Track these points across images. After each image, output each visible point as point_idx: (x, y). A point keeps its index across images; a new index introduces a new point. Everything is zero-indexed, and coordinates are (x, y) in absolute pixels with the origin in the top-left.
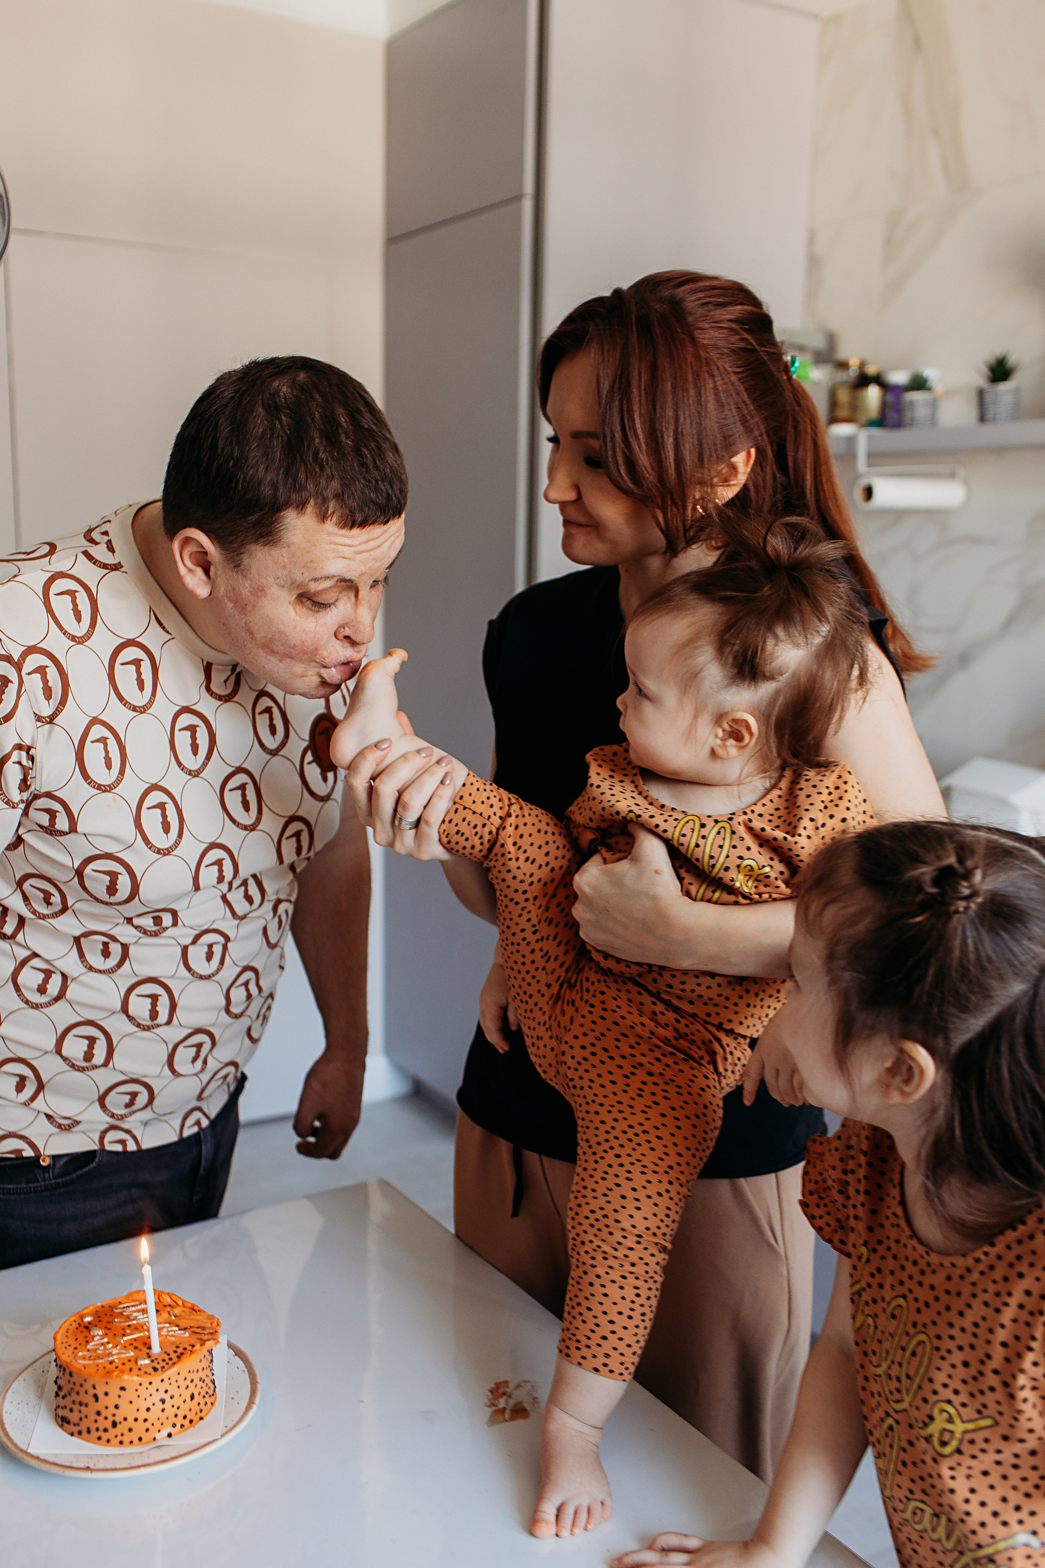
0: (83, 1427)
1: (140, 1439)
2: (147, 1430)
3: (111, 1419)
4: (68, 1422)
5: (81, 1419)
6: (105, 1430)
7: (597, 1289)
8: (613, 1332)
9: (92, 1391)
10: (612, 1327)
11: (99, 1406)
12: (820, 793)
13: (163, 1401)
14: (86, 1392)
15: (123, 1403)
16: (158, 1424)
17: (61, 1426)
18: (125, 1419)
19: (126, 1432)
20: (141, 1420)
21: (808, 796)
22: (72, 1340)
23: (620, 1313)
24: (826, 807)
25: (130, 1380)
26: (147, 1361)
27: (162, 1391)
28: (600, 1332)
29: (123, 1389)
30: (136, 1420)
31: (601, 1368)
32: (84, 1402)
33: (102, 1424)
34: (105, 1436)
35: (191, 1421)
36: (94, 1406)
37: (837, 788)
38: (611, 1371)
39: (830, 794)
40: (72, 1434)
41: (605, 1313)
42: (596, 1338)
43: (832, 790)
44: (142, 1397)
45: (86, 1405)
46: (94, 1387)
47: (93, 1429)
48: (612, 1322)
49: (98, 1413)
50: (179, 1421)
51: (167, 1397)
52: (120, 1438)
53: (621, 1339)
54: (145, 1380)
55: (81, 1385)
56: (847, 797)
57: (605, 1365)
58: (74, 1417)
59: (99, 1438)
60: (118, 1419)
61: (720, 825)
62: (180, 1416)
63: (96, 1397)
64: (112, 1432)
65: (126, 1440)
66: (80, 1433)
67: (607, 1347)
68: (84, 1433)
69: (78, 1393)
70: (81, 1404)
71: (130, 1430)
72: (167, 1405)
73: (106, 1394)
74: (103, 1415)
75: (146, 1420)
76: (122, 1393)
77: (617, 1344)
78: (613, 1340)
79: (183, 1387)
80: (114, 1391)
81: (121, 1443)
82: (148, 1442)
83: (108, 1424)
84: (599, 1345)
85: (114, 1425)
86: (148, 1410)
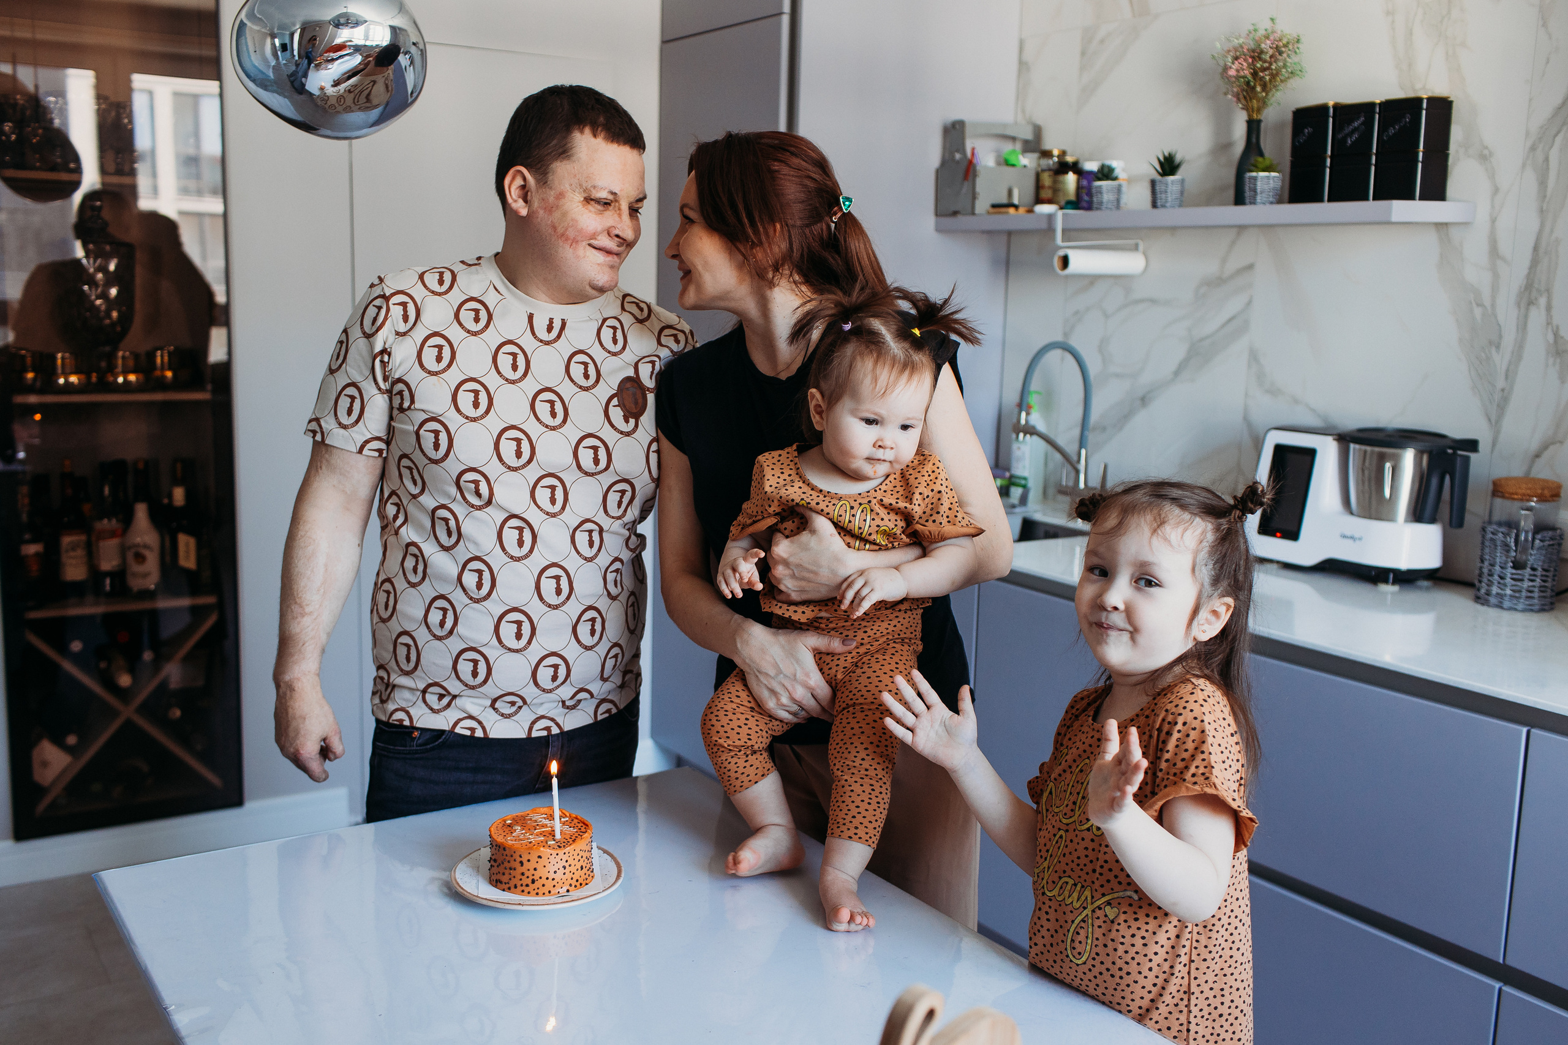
0: (512, 884)
1: (550, 892)
2: (554, 886)
3: (531, 878)
4: (501, 882)
5: (510, 879)
6: (527, 885)
7: (847, 788)
8: (859, 813)
9: (519, 859)
10: (858, 810)
11: (523, 869)
12: (923, 476)
13: (564, 867)
14: (515, 860)
15: (539, 867)
16: (561, 883)
17: (496, 886)
18: (541, 878)
19: (540, 886)
20: (550, 878)
21: (916, 478)
22: (501, 832)
23: (863, 801)
24: (928, 485)
25: (545, 851)
26: (553, 842)
27: (564, 860)
28: (851, 814)
29: (540, 857)
30: (547, 878)
31: (853, 836)
32: (513, 867)
33: (525, 881)
34: (527, 889)
35: (581, 884)
36: (520, 869)
37: (933, 472)
38: (860, 838)
39: (929, 476)
40: (504, 890)
41: (853, 802)
42: (849, 818)
43: (930, 473)
44: (552, 863)
45: (515, 869)
46: (521, 857)
47: (518, 885)
48: (858, 807)
49: (523, 874)
50: (574, 883)
51: (567, 865)
52: (536, 891)
53: (864, 817)
54: (554, 852)
55: (512, 856)
56: (940, 477)
57: (856, 834)
58: (505, 879)
59: (523, 891)
60: (536, 878)
61: (863, 506)
62: (575, 880)
63: (522, 863)
64: (532, 886)
65: (541, 893)
66: (509, 888)
67: (856, 822)
68: (513, 889)
69: (509, 862)
70: (511, 869)
71: (543, 885)
72: (567, 871)
73: (529, 861)
74: (526, 875)
75: (553, 879)
76: (539, 860)
77: (862, 820)
78: (859, 818)
79: (577, 860)
80: (534, 858)
81: (537, 894)
82: (555, 894)
83: (529, 881)
84: (851, 822)
85: (533, 881)
86: (555, 872)
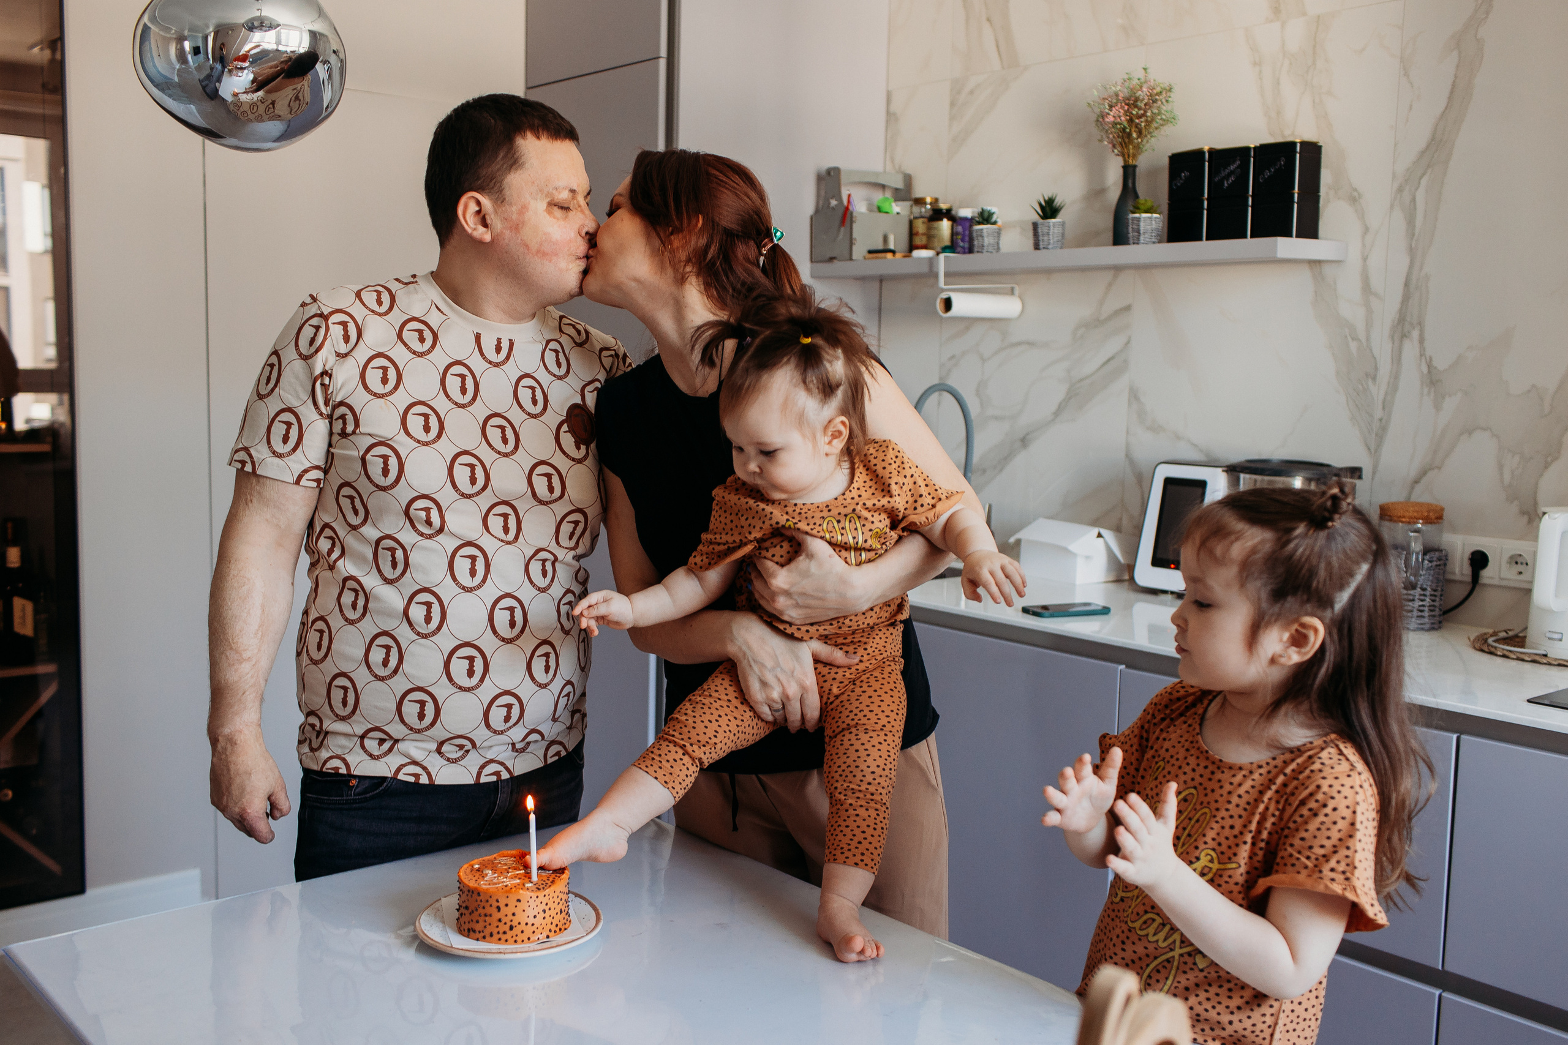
0: (487, 932)
1: (529, 939)
2: (534, 932)
3: (509, 924)
4: (474, 931)
5: (485, 927)
6: (505, 933)
7: (851, 812)
8: (865, 839)
9: (495, 904)
10: (864, 835)
11: (501, 915)
13: (544, 911)
14: (491, 906)
15: (518, 911)
16: (540, 928)
17: (468, 936)
18: (519, 923)
19: (519, 933)
20: (530, 924)
22: (471, 876)
23: (868, 826)
25: (524, 894)
26: (530, 885)
27: (544, 903)
28: (856, 839)
29: (519, 901)
30: (527, 924)
31: (859, 863)
32: (488, 913)
33: (502, 928)
34: (504, 937)
35: (560, 929)
36: (497, 915)
37: (896, 457)
38: (866, 865)
39: (895, 462)
40: (478, 940)
41: (858, 827)
42: (854, 844)
44: (531, 907)
45: (491, 915)
46: (497, 901)
47: (495, 933)
48: (864, 832)
49: (500, 920)
50: (553, 928)
51: (547, 908)
52: (515, 938)
53: (870, 843)
54: (534, 895)
55: (487, 901)
57: (862, 860)
58: (478, 927)
59: (500, 939)
60: (514, 923)
62: (554, 925)
63: (499, 908)
64: (510, 933)
65: (519, 939)
66: (484, 937)
67: (862, 848)
68: (488, 937)
69: (484, 908)
70: (486, 915)
71: (522, 932)
72: (547, 915)
73: (507, 905)
74: (503, 922)
75: (533, 925)
76: (518, 904)
77: (868, 846)
78: (865, 843)
79: (556, 903)
80: (512, 902)
81: (516, 941)
82: (535, 941)
83: (507, 928)
84: (857, 848)
85: (511, 928)
86: (535, 917)
